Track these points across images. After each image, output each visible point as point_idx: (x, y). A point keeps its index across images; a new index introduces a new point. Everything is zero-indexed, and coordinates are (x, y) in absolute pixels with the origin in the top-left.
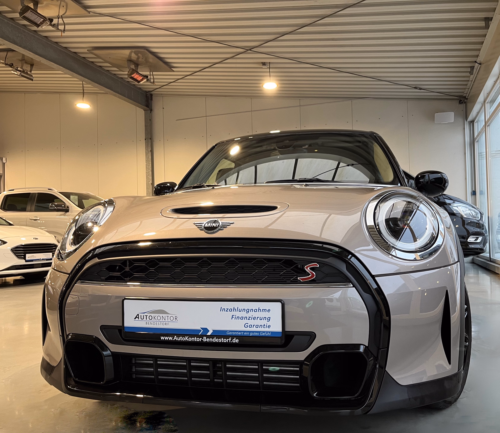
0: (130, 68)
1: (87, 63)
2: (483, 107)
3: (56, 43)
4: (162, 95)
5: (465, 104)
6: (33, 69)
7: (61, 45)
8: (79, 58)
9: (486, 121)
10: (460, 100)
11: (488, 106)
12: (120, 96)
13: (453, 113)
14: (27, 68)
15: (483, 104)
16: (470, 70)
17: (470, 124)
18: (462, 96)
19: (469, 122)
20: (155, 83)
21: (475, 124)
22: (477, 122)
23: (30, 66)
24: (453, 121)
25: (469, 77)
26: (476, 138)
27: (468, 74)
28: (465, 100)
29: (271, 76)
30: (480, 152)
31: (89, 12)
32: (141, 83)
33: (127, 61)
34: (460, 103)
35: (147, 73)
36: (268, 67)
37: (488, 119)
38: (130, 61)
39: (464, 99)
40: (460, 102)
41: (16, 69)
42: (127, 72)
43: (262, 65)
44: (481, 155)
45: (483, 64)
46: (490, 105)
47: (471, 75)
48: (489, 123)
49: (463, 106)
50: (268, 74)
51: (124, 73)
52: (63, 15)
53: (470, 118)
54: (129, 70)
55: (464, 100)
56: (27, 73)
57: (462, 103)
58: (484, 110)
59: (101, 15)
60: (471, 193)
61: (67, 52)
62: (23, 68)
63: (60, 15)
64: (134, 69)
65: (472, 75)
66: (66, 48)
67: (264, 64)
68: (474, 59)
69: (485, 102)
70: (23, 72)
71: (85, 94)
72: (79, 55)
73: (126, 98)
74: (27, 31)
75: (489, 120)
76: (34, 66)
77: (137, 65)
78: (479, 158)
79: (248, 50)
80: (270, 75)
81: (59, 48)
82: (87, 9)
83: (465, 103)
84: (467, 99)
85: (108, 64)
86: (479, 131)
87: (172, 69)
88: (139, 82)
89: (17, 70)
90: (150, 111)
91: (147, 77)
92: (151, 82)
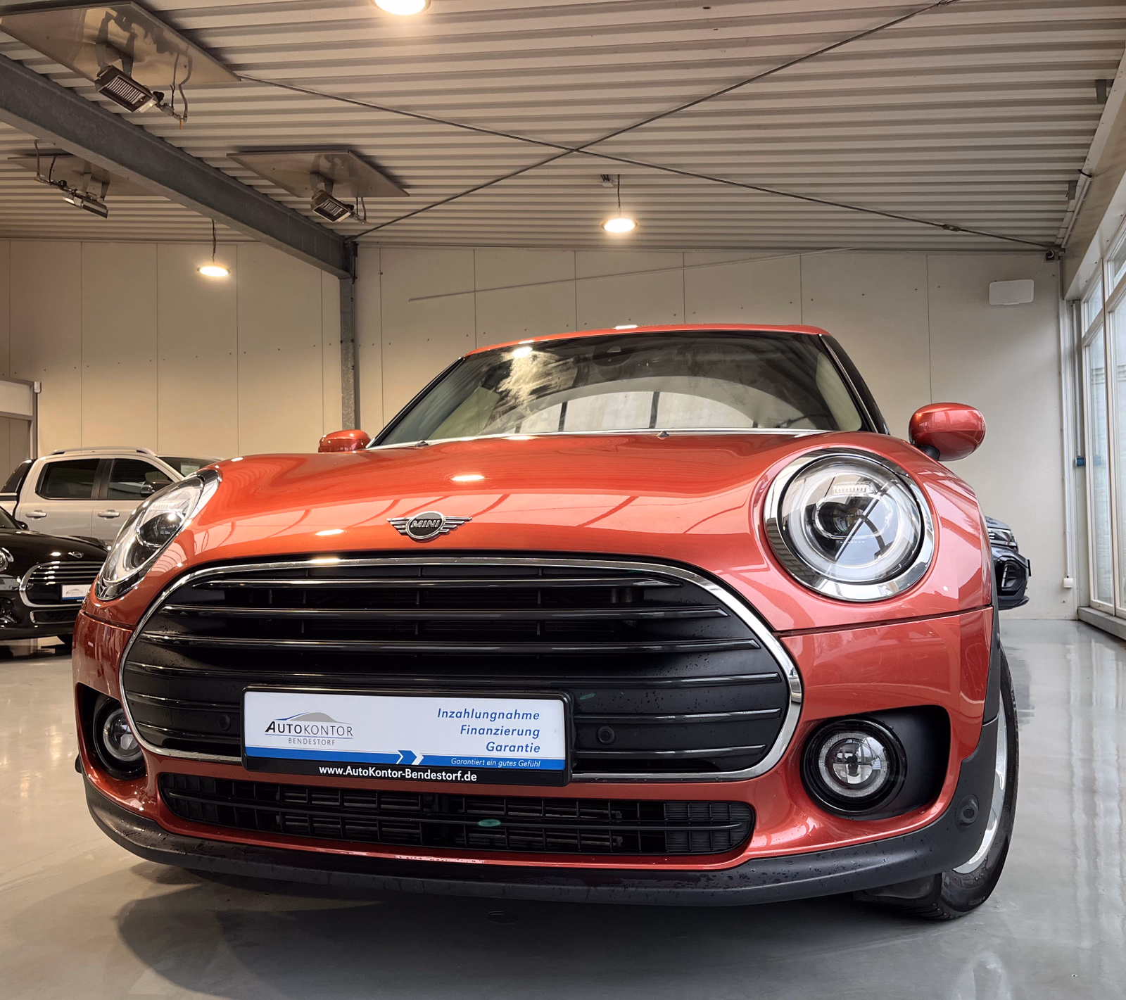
0: (317, 189)
1: (223, 179)
2: (1101, 269)
3: (162, 138)
4: (380, 245)
5: (1059, 262)
6: (108, 192)
7: (170, 144)
8: (206, 170)
9: (1106, 300)
10: (1047, 252)
11: (1109, 268)
12: (290, 247)
13: (1030, 283)
14: (95, 190)
15: (1099, 264)
16: (1067, 189)
17: (1072, 306)
18: (1053, 243)
19: (1068, 301)
20: (368, 220)
21: (1084, 308)
22: (1087, 301)
23: (101, 185)
24: (1032, 301)
25: (1067, 203)
26: (1085, 336)
27: (1063, 198)
28: (1060, 253)
29: (622, 203)
30: (1094, 368)
31: (240, 78)
32: (339, 220)
33: (310, 173)
34: (1048, 259)
35: (350, 200)
36: (614, 185)
37: (1110, 297)
38: (316, 173)
39: (1057, 251)
40: (1049, 257)
41: (72, 194)
42: (311, 199)
43: (602, 180)
44: (1097, 375)
45: (1097, 176)
46: (1115, 264)
47: (1070, 199)
48: (1112, 305)
49: (1054, 265)
50: (616, 199)
51: (304, 202)
52: (183, 82)
53: (1071, 293)
54: (315, 192)
55: (1058, 253)
56: (94, 202)
57: (1053, 259)
58: (1101, 275)
59: (261, 82)
60: (1075, 462)
61: (182, 158)
62: (88, 191)
63: (178, 82)
64: (324, 190)
65: (1072, 201)
66: (181, 149)
67: (606, 178)
68: (1076, 166)
69: (1102, 259)
70: (87, 198)
71: (217, 243)
72: (208, 163)
73: (302, 253)
74: (101, 115)
75: (1112, 297)
76: (110, 187)
77: (330, 182)
78: (1092, 380)
79: (572, 150)
80: (619, 202)
81: (166, 149)
82: (236, 72)
83: (1059, 259)
84: (1064, 250)
85: (267, 181)
86: (1093, 320)
87: (406, 190)
88: (334, 218)
89: (74, 195)
90: (350, 281)
91: (351, 207)
92: (359, 219)
